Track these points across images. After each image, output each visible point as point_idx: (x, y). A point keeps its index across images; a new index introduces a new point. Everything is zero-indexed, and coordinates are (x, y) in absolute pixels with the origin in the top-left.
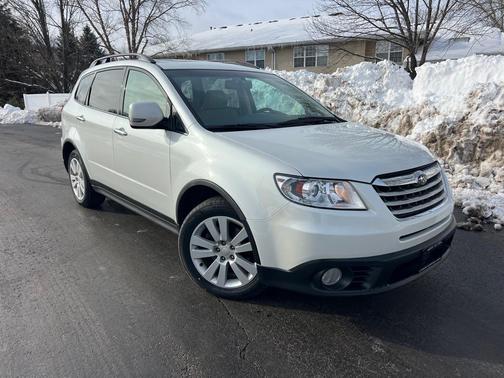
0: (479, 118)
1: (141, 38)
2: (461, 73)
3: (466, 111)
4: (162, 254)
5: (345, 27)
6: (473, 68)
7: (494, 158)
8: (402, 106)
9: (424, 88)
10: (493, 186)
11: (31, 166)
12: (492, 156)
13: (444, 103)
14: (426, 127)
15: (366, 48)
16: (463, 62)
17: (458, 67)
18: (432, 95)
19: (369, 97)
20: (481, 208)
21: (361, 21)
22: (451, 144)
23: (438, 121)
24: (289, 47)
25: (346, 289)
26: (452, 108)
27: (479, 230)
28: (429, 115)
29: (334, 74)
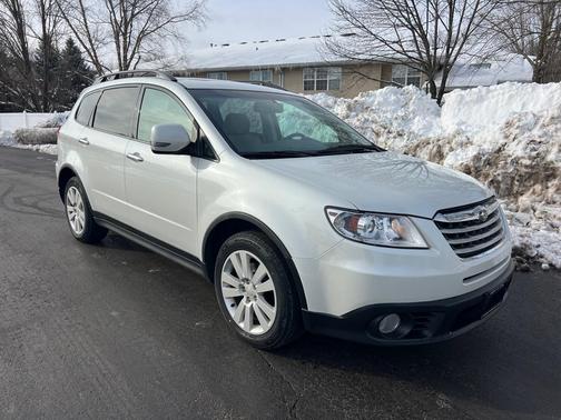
0: (516, 150)
1: (134, 53)
2: (493, 101)
3: (502, 141)
4: (181, 296)
5: (360, 48)
6: (507, 96)
7: (534, 193)
8: (431, 135)
9: (455, 116)
10: (534, 223)
11: (12, 194)
12: (531, 191)
13: (477, 132)
14: (459, 158)
15: (383, 72)
16: (496, 89)
17: (490, 95)
18: (463, 123)
19: (395, 124)
20: (526, 246)
21: (376, 43)
22: (487, 176)
23: (472, 152)
24: (298, 69)
25: (407, 337)
26: (487, 137)
27: (526, 270)
28: (462, 145)
29: (356, 98)
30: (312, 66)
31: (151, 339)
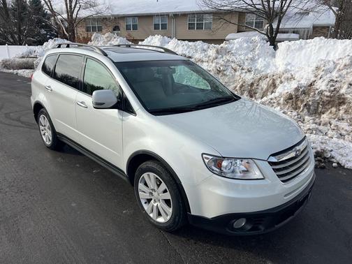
0: (321, 85)
1: (76, 4)
2: (309, 49)
3: (313, 79)
4: (114, 191)
6: (317, 47)
7: (331, 112)
8: (269, 71)
9: (284, 59)
10: (330, 133)
12: (329, 111)
13: (298, 71)
14: (286, 88)
16: (311, 42)
17: (307, 46)
18: (289, 64)
19: (246, 64)
20: (324, 151)
22: (302, 101)
23: (294, 85)
24: (184, 15)
26: (304, 76)
27: (323, 168)
28: (288, 79)
29: (222, 45)
30: (193, 14)
31: (97, 224)
